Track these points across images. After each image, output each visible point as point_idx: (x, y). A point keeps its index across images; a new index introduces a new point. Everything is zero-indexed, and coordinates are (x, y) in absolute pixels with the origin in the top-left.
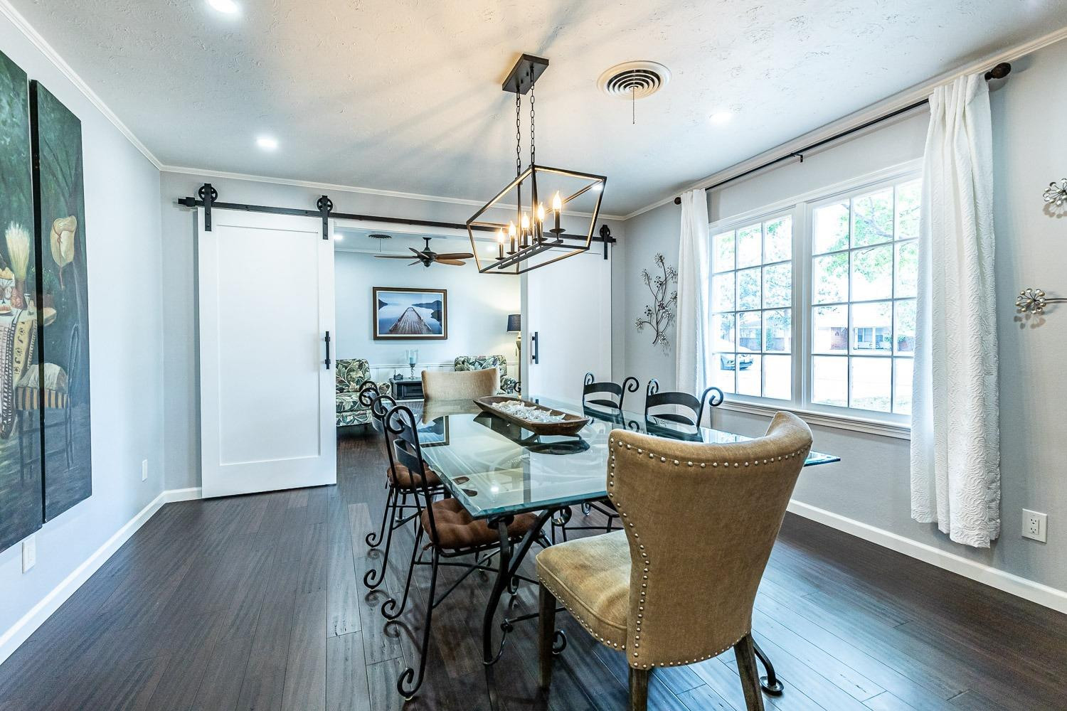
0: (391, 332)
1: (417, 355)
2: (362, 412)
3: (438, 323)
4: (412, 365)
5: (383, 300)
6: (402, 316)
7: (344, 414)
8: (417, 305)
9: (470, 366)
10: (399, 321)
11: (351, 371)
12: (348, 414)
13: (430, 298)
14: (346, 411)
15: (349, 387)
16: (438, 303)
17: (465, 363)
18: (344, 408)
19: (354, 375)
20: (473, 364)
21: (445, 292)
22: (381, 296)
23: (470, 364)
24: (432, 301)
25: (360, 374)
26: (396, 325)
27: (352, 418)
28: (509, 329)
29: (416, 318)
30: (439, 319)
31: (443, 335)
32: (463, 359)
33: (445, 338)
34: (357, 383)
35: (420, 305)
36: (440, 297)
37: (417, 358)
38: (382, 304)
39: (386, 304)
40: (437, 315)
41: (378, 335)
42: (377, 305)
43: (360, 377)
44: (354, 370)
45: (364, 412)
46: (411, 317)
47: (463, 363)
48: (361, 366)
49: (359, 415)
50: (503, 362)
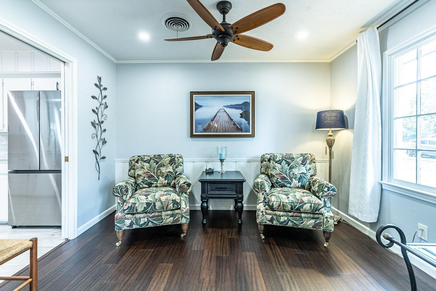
0: (205, 130)
1: (226, 151)
2: (157, 214)
3: (247, 122)
4: (222, 161)
5: (199, 103)
6: (215, 117)
7: (138, 216)
8: (227, 107)
9: (276, 164)
10: (212, 120)
11: (161, 166)
12: (142, 215)
13: (239, 100)
14: (138, 213)
15: (157, 181)
16: (246, 104)
17: (271, 161)
18: (137, 210)
19: (164, 170)
20: (280, 162)
21: (253, 93)
22: (197, 99)
23: (276, 162)
24: (241, 102)
25: (170, 169)
26: (209, 124)
27: (146, 220)
28: (318, 127)
29: (227, 118)
30: (247, 119)
31: (250, 133)
32: (269, 157)
33: (253, 136)
34: (166, 177)
35: (231, 107)
36: (248, 98)
37: (226, 155)
38: (198, 106)
39: (201, 106)
40: (245, 115)
41: (194, 133)
42: (194, 107)
43: (169, 172)
44: (164, 166)
45: (160, 213)
46: (223, 117)
47: (269, 160)
48: (172, 161)
49: (153, 217)
50: (313, 161)
